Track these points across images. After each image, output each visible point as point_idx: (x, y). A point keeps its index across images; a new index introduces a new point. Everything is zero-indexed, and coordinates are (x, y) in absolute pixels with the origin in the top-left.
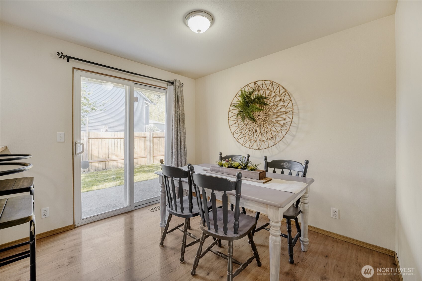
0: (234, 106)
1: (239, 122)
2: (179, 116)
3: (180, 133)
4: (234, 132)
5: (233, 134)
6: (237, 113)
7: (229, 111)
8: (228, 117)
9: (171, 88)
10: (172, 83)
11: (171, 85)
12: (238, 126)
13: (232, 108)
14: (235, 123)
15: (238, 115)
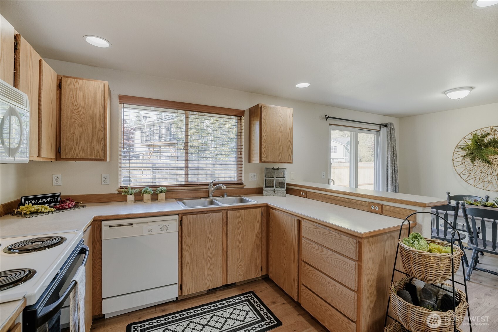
0: (461, 148)
1: (466, 163)
2: (394, 156)
3: (395, 171)
4: (461, 173)
5: (459, 175)
6: (464, 155)
7: (454, 153)
8: (452, 158)
9: (384, 130)
10: (386, 126)
11: (384, 127)
12: (465, 167)
13: (457, 150)
14: (462, 164)
15: (464, 157)
